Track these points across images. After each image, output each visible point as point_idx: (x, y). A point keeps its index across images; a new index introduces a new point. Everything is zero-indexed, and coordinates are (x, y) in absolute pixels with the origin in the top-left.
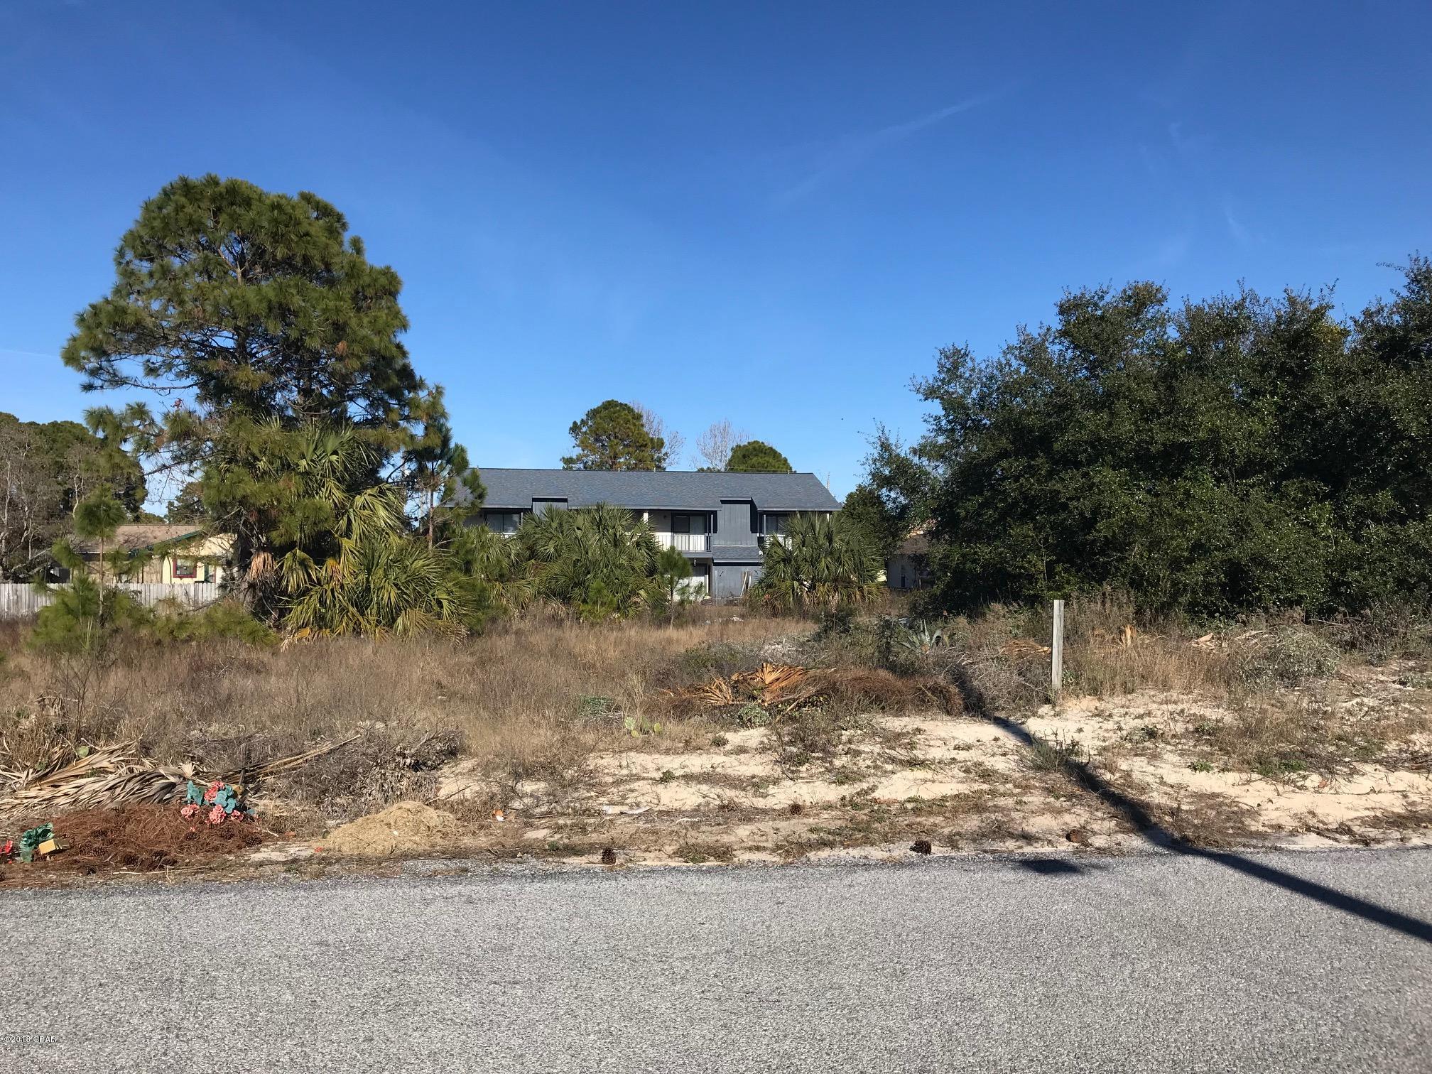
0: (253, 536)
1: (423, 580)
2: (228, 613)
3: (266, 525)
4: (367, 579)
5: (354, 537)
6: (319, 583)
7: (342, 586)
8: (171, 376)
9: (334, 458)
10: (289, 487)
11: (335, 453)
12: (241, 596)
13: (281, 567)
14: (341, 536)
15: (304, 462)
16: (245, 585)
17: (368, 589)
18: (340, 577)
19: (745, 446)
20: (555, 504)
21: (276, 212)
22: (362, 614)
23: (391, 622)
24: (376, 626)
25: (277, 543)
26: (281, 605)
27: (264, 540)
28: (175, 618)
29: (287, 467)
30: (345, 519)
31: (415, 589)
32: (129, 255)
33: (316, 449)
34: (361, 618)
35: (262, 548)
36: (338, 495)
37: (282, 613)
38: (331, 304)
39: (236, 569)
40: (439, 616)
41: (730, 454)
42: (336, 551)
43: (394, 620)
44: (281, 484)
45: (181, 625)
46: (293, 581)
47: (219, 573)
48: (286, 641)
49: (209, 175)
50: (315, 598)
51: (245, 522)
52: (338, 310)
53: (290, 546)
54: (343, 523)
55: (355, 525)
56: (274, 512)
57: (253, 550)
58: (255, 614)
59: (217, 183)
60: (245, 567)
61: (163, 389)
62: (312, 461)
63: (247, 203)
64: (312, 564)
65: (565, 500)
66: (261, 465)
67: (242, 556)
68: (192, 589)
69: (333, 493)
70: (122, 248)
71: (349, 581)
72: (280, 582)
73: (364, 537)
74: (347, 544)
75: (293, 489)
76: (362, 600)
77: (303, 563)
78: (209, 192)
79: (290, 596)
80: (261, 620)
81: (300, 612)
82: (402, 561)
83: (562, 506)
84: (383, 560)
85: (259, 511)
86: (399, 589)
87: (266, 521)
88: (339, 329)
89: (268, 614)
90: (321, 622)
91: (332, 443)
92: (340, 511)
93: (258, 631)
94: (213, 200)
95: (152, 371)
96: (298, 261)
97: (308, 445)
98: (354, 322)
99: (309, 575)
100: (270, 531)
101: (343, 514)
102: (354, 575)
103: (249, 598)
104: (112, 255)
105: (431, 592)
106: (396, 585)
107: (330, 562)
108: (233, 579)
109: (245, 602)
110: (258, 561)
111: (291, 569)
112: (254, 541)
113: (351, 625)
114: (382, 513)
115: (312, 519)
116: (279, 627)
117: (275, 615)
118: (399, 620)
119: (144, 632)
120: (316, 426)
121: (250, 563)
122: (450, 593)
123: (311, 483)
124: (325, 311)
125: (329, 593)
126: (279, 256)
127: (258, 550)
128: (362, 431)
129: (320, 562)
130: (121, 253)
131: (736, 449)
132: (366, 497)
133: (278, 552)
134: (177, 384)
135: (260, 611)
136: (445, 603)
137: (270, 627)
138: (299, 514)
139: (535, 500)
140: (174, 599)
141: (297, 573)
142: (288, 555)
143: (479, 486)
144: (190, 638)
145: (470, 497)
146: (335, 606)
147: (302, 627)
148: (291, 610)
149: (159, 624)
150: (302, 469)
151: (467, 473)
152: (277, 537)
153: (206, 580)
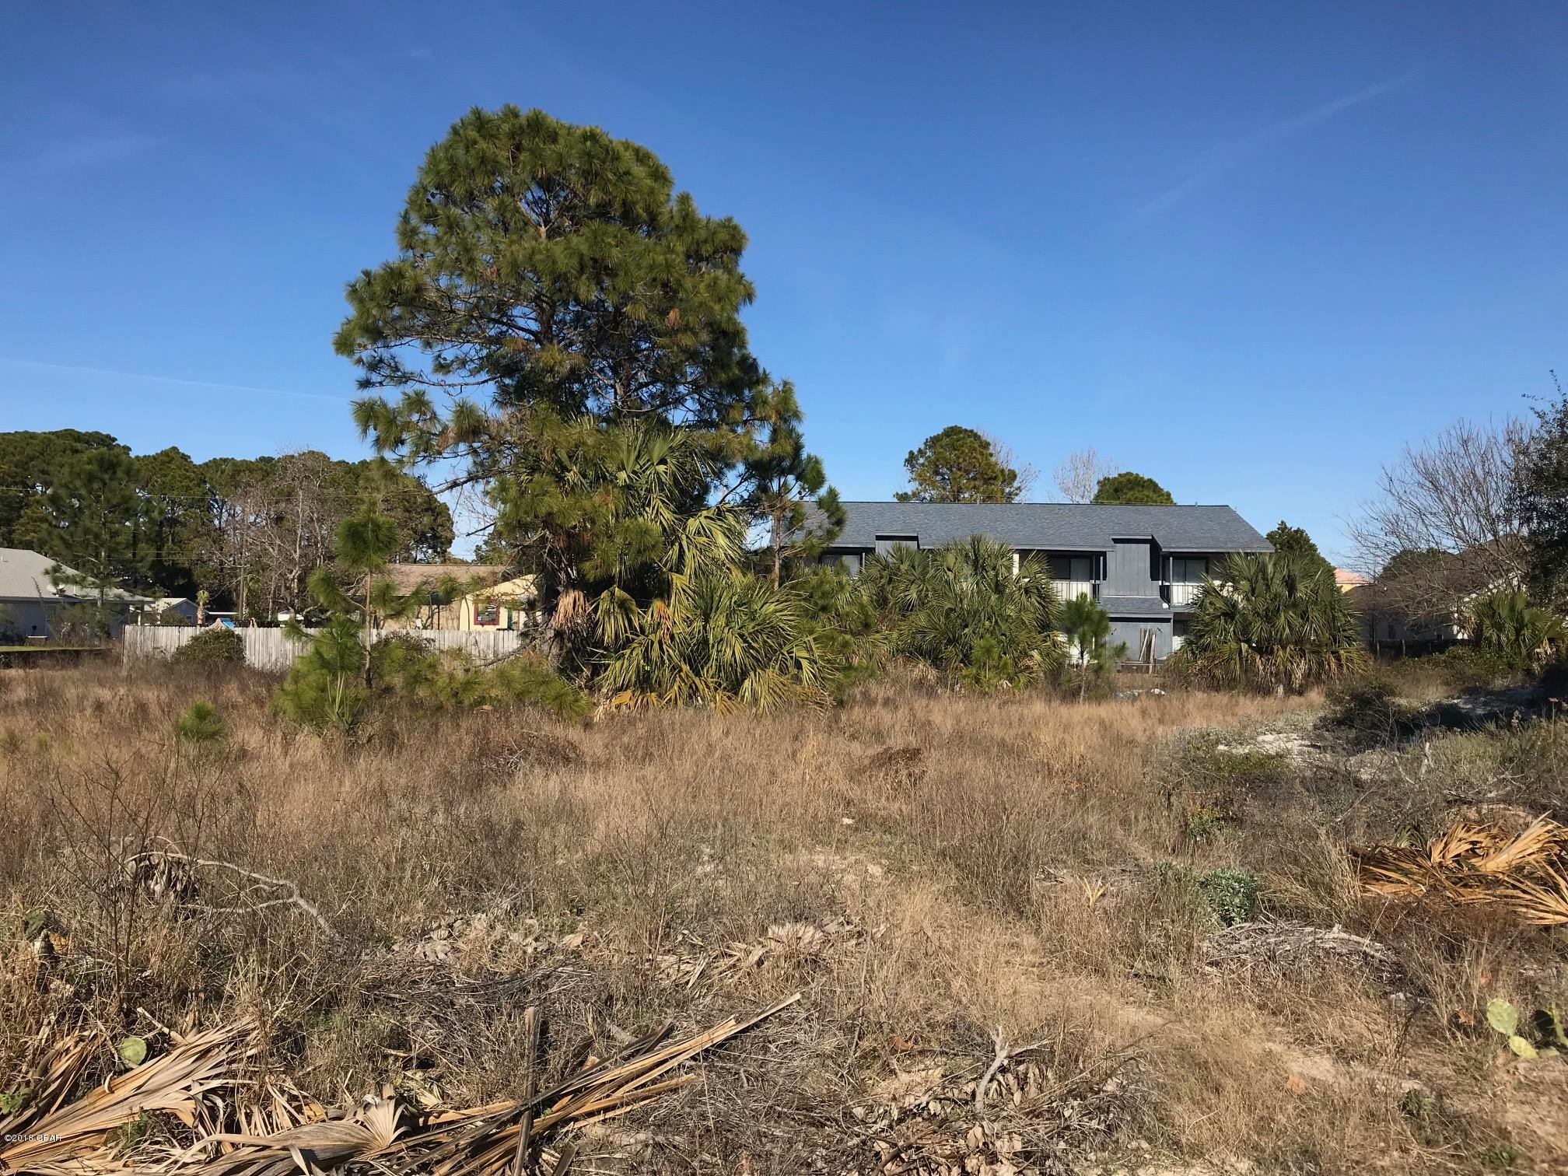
0: (561, 569)
1: (774, 631)
2: (527, 669)
3: (577, 554)
4: (704, 627)
5: (687, 571)
6: (643, 632)
7: (672, 637)
8: (464, 373)
9: (661, 468)
10: (605, 503)
11: (663, 461)
12: (545, 647)
13: (595, 610)
14: (671, 570)
15: (623, 475)
16: (550, 634)
17: (705, 641)
18: (669, 624)
19: (1115, 478)
20: (904, 543)
21: (588, 143)
22: (698, 674)
23: (735, 687)
24: (716, 689)
25: (591, 577)
26: (594, 660)
27: (574, 574)
28: (460, 674)
29: (602, 478)
30: (676, 547)
31: (765, 642)
32: (415, 220)
33: (638, 457)
34: (697, 680)
35: (572, 585)
36: (667, 515)
37: (596, 670)
38: (660, 259)
39: (539, 613)
40: (797, 679)
41: (1095, 489)
42: (664, 590)
43: (740, 683)
44: (597, 499)
45: (468, 685)
46: (609, 630)
47: (522, 618)
48: (601, 708)
49: (507, 106)
50: (638, 652)
51: (550, 550)
52: (668, 266)
53: (606, 582)
54: (674, 552)
55: (688, 555)
56: (587, 536)
57: (560, 589)
58: (561, 671)
59: (516, 116)
60: (550, 610)
61: (453, 385)
62: (634, 472)
63: (554, 138)
64: (634, 607)
65: (915, 539)
66: (570, 476)
67: (547, 599)
68: (492, 637)
69: (658, 515)
70: (406, 212)
71: (680, 629)
72: (594, 630)
73: (700, 572)
74: (678, 581)
75: (612, 506)
76: (697, 655)
77: (623, 605)
78: (506, 127)
79: (605, 649)
80: (569, 679)
81: (618, 670)
82: (749, 603)
83: (913, 545)
84: (725, 601)
85: (569, 535)
86: (745, 641)
87: (577, 548)
88: (670, 291)
89: (577, 670)
90: (644, 682)
91: (659, 448)
92: (670, 536)
93: (567, 694)
94: (512, 135)
95: (442, 367)
96: (616, 210)
97: (629, 452)
98: (688, 283)
99: (630, 621)
100: (582, 561)
101: (673, 544)
102: (689, 622)
103: (555, 651)
104: (396, 222)
105: (787, 648)
106: (742, 636)
107: (657, 604)
108: (536, 625)
109: (549, 656)
110: (566, 602)
111: (608, 612)
112: (563, 576)
113: (685, 689)
114: (721, 540)
115: (635, 547)
116: (592, 688)
117: (587, 672)
118: (747, 684)
119: (422, 692)
120: (638, 428)
121: (557, 604)
122: (809, 650)
123: (634, 498)
124: (651, 268)
125: (656, 646)
126: (592, 201)
127: (567, 588)
128: (696, 434)
129: (644, 605)
130: (406, 219)
131: (1104, 483)
132: (702, 519)
133: (593, 589)
134: (471, 380)
135: (568, 667)
136: (805, 663)
137: (580, 687)
138: (619, 540)
139: (879, 538)
140: (460, 650)
141: (616, 619)
142: (604, 594)
143: (838, 509)
144: (481, 701)
145: (827, 524)
146: (663, 662)
147: (620, 689)
148: (607, 667)
149: (440, 684)
150: (620, 483)
151: (823, 491)
152: (591, 569)
153: (510, 628)
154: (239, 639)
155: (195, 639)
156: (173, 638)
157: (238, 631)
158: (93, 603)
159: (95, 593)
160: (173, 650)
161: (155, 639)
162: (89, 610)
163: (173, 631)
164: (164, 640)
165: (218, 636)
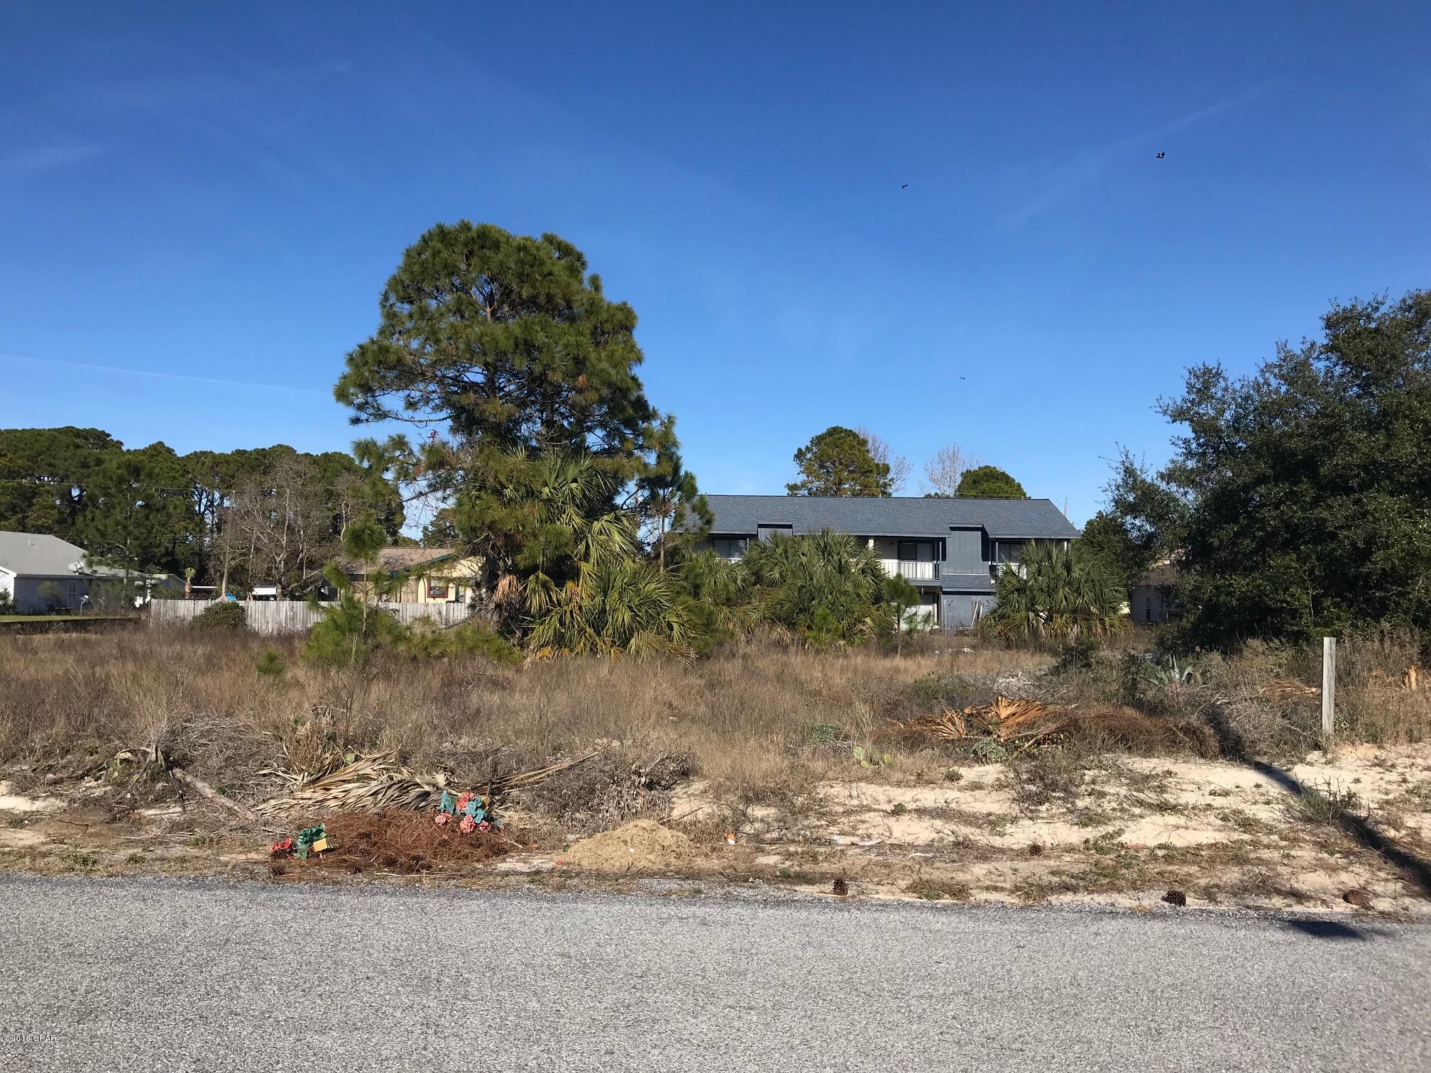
0: (500, 559)
1: (655, 603)
2: (477, 631)
3: (512, 549)
4: (604, 601)
5: (592, 561)
6: (559, 605)
7: (580, 608)
8: (428, 409)
9: (574, 485)
10: (532, 512)
11: (575, 481)
12: (489, 616)
13: (525, 589)
14: (580, 559)
15: (546, 490)
16: (492, 606)
17: (604, 611)
18: (578, 599)
19: (975, 471)
20: (780, 531)
21: (522, 254)
22: (599, 634)
23: (625, 643)
24: (612, 646)
25: (521, 566)
26: (524, 625)
27: (510, 563)
28: (429, 635)
29: (531, 494)
30: (584, 543)
31: (647, 611)
32: (392, 299)
33: (557, 477)
34: (597, 639)
35: (508, 571)
36: (578, 521)
37: (525, 632)
38: (572, 340)
39: (484, 590)
40: (670, 638)
41: (959, 480)
42: (575, 574)
43: (628, 641)
44: (526, 510)
45: (435, 642)
46: (535, 602)
47: (469, 594)
48: (529, 659)
49: (463, 221)
50: (556, 619)
51: (493, 545)
52: (578, 345)
53: (533, 569)
54: (582, 547)
55: (592, 549)
56: (519, 537)
57: (500, 573)
58: (501, 633)
59: (469, 229)
60: (492, 589)
61: (421, 421)
62: (554, 488)
63: (496, 246)
64: (553, 587)
65: (790, 527)
66: (507, 492)
67: (489, 578)
68: (444, 608)
69: (571, 520)
70: (386, 292)
71: (586, 603)
72: (524, 602)
73: (601, 562)
74: (585, 567)
75: (537, 515)
76: (598, 621)
77: (545, 585)
78: (462, 237)
79: (532, 617)
80: (506, 639)
81: (542, 631)
82: (635, 584)
83: (786, 532)
84: (618, 583)
85: (506, 535)
86: (633, 611)
87: (513, 545)
88: (580, 363)
89: (512, 633)
90: (560, 640)
91: (572, 471)
92: (579, 536)
93: (504, 649)
94: (466, 245)
95: (411, 405)
96: (542, 300)
97: (551, 473)
98: (593, 356)
99: (550, 597)
100: (515, 555)
101: (581, 540)
102: (593, 598)
103: (495, 618)
104: (378, 298)
105: (662, 615)
106: (630, 608)
107: (570, 584)
108: (482, 599)
109: (491, 622)
110: (504, 583)
111: (534, 591)
112: (501, 563)
113: (589, 645)
114: (617, 537)
115: (553, 544)
116: (522, 646)
117: (518, 634)
118: (633, 641)
119: (402, 648)
120: (558, 456)
121: (497, 585)
122: (678, 616)
123: (553, 510)
124: (566, 346)
125: (568, 614)
126: (524, 295)
127: (504, 573)
128: (600, 460)
129: (560, 585)
130: (386, 298)
131: (966, 475)
132: (603, 522)
133: (523, 574)
134: (433, 417)
135: (505, 630)
136: (675, 626)
137: (514, 645)
138: (542, 539)
139: (760, 526)
140: (428, 617)
141: (540, 595)
142: (531, 577)
143: (707, 512)
144: (442, 655)
145: (699, 523)
146: (573, 626)
147: (542, 646)
148: (533, 629)
149: (415, 641)
150: (544, 496)
151: (695, 500)
152: (522, 560)
153: (457, 600)
154: (243, 609)
155: (208, 610)
156: (190, 608)
157: (241, 603)
158: (121, 580)
159: (121, 573)
160: (190, 618)
161: (175, 609)
162: (118, 587)
163: (190, 604)
164: (182, 611)
165: (225, 607)
